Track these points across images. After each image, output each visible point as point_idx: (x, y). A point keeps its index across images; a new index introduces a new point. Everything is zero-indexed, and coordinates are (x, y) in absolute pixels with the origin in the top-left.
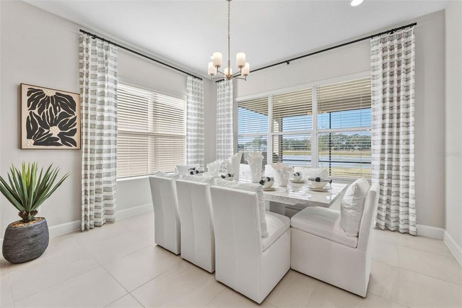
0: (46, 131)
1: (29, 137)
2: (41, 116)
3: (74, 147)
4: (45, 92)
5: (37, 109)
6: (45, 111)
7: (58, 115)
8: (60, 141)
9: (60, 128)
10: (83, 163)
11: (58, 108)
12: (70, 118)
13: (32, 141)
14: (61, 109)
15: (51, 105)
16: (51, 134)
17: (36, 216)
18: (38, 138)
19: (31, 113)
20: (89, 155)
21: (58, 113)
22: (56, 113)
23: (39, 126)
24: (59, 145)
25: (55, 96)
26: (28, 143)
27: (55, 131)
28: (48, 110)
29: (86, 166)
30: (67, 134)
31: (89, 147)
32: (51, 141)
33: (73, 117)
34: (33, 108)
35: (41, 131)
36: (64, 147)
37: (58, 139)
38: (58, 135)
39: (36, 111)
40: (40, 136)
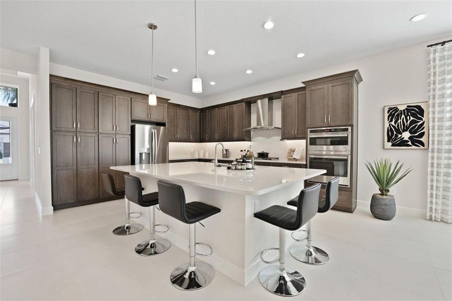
0: (400, 136)
1: (388, 141)
2: (396, 126)
3: (422, 147)
4: (399, 108)
5: (394, 121)
6: (399, 121)
7: (408, 123)
8: (410, 143)
9: (410, 132)
10: (430, 161)
11: (408, 117)
12: (419, 124)
13: (390, 144)
14: (411, 117)
15: (403, 116)
16: (404, 138)
17: (388, 193)
18: (394, 141)
19: (390, 125)
20: (436, 155)
21: (409, 121)
22: (407, 122)
23: (395, 133)
24: (410, 146)
25: (406, 109)
26: (389, 145)
27: (406, 135)
28: (401, 120)
29: (432, 164)
30: (416, 137)
31: (436, 147)
32: (403, 143)
33: (422, 122)
34: (391, 121)
35: (396, 136)
36: (414, 147)
37: (409, 141)
38: (409, 138)
39: (393, 123)
40: (396, 139)
